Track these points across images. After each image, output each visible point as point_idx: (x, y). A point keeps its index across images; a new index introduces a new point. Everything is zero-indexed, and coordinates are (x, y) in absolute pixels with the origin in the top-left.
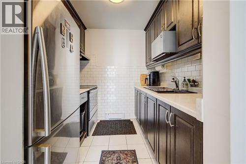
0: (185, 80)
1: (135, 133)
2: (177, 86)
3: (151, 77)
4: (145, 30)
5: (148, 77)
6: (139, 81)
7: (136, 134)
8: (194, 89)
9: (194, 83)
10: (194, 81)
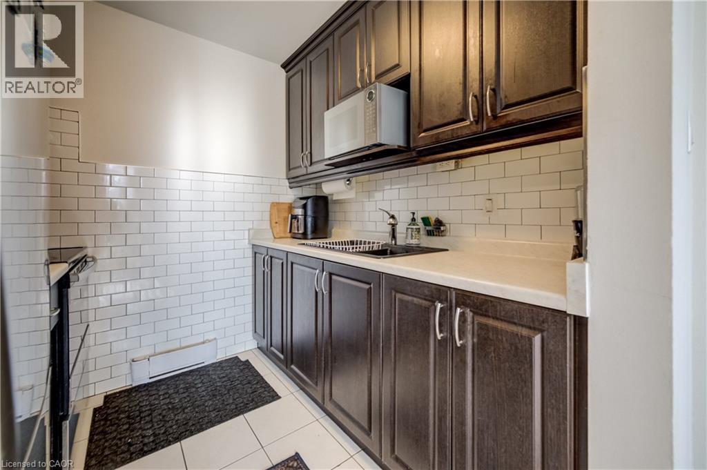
0: (413, 219)
1: (275, 397)
2: (394, 237)
3: (309, 212)
4: (284, 66)
5: (299, 212)
6: (267, 225)
7: (280, 397)
8: (434, 242)
9: (436, 227)
10: (439, 223)
